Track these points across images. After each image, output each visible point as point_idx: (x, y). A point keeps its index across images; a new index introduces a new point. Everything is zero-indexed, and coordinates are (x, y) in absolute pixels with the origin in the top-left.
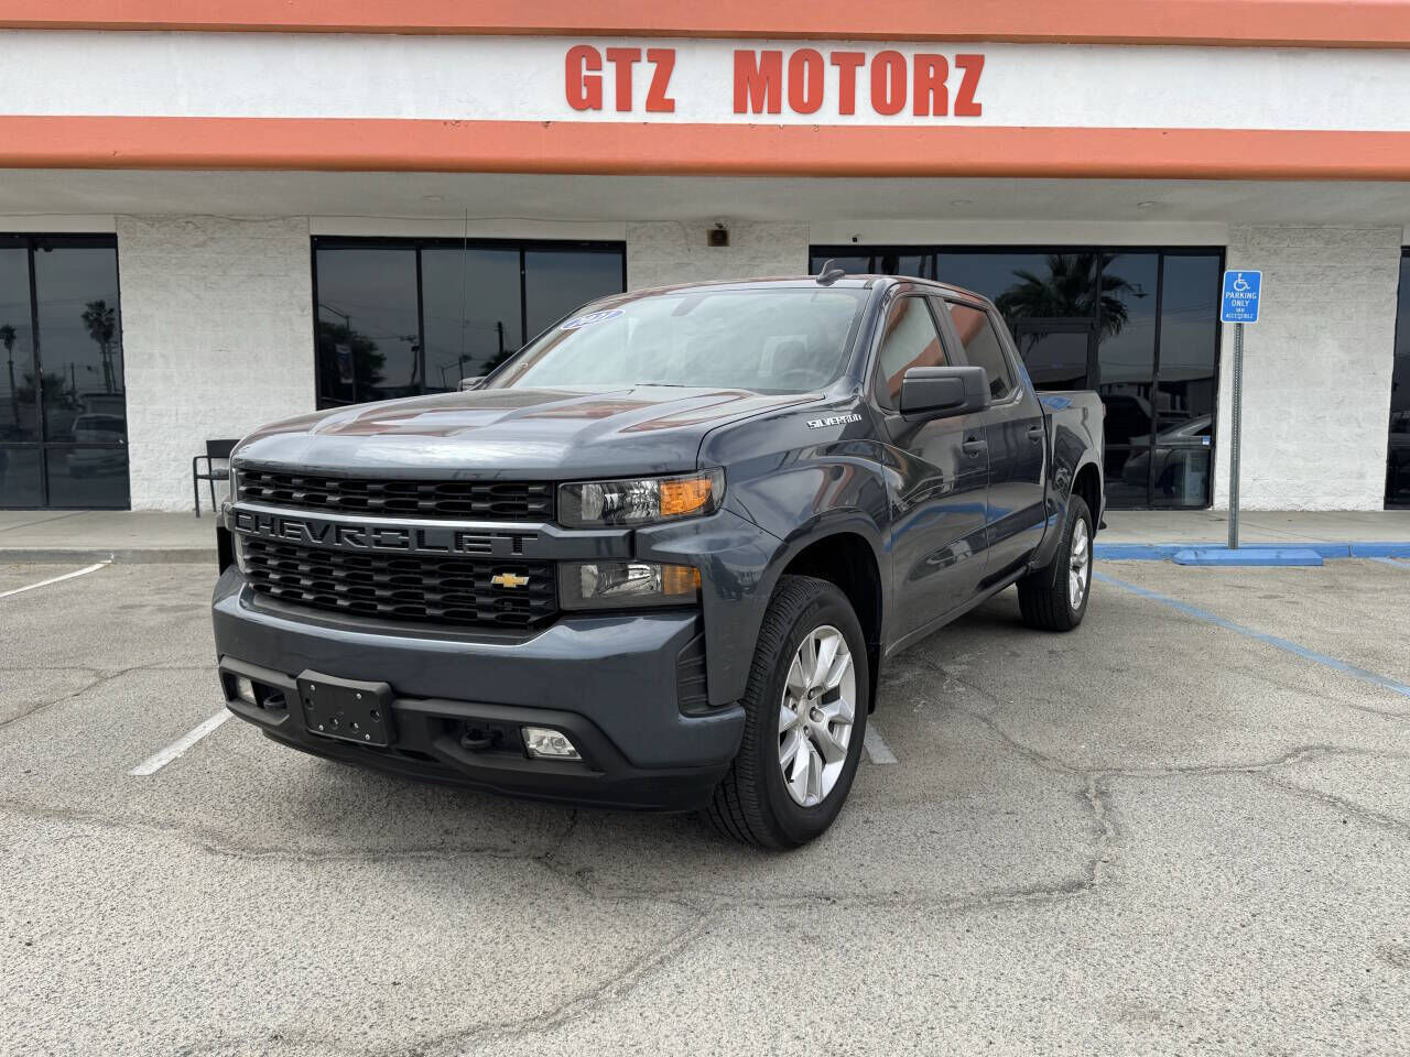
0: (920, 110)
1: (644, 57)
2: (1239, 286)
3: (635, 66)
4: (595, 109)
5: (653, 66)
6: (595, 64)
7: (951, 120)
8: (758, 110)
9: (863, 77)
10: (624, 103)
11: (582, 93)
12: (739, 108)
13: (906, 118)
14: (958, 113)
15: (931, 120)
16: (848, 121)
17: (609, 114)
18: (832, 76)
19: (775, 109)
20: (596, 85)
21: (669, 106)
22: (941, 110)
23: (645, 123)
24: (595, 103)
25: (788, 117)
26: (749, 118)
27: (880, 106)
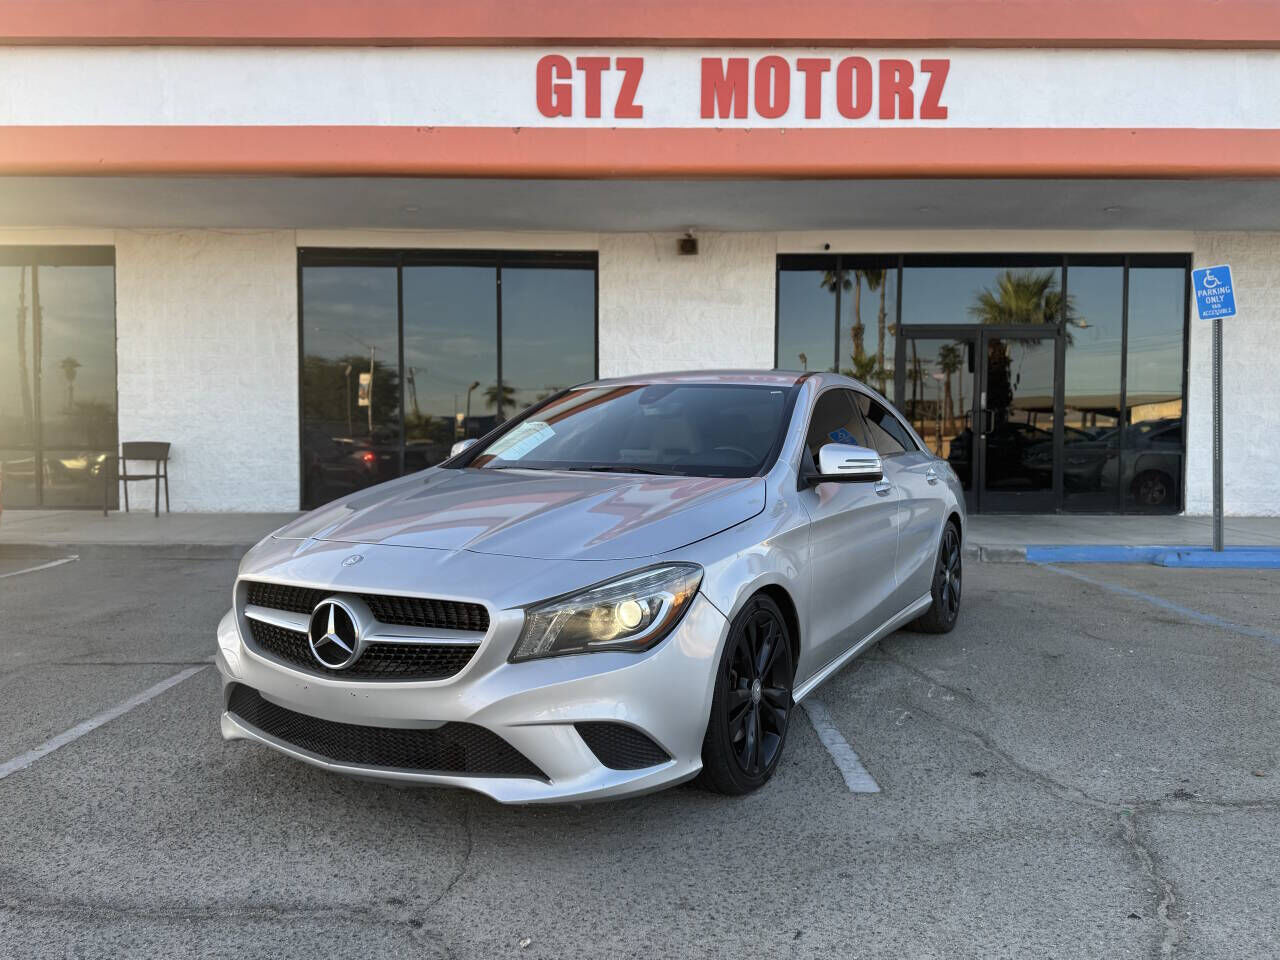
0: (886, 113)
1: (613, 64)
2: (1210, 283)
3: (604, 74)
4: (565, 115)
5: (622, 74)
6: (565, 72)
7: (917, 122)
8: (724, 115)
9: (829, 82)
10: (593, 110)
11: (551, 99)
12: (706, 112)
13: (872, 120)
14: (924, 116)
15: (897, 123)
16: (814, 124)
17: (578, 119)
18: (798, 81)
19: (742, 114)
20: (565, 93)
21: (638, 112)
22: (907, 114)
23: (614, 129)
24: (565, 110)
25: (754, 121)
26: (716, 122)
27: (845, 109)
